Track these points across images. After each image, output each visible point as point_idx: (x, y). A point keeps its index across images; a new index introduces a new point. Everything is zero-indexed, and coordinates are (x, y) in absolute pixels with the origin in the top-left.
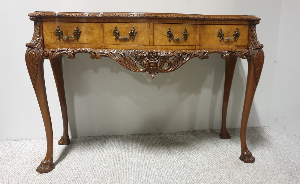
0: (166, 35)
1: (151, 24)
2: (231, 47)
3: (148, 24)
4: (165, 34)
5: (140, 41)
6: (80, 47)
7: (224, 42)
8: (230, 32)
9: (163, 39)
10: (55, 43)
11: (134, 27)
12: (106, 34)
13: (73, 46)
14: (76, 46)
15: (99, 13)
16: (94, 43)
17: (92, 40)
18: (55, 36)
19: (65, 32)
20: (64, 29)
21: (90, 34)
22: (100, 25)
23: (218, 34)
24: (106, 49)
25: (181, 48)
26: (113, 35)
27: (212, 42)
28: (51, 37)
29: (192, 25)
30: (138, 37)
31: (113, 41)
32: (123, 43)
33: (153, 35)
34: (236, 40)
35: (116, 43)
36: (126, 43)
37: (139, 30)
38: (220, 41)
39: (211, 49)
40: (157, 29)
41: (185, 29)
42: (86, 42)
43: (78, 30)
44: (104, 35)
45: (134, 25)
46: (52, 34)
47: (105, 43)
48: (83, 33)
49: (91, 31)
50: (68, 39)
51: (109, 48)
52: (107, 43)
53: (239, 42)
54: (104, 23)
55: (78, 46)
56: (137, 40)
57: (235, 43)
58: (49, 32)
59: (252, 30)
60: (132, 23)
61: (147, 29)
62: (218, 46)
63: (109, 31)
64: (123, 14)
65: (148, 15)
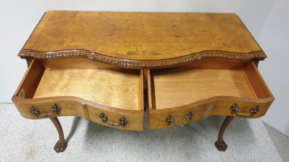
1: (145, 70)
15: (91, 52)
64: (116, 60)
65: (142, 63)
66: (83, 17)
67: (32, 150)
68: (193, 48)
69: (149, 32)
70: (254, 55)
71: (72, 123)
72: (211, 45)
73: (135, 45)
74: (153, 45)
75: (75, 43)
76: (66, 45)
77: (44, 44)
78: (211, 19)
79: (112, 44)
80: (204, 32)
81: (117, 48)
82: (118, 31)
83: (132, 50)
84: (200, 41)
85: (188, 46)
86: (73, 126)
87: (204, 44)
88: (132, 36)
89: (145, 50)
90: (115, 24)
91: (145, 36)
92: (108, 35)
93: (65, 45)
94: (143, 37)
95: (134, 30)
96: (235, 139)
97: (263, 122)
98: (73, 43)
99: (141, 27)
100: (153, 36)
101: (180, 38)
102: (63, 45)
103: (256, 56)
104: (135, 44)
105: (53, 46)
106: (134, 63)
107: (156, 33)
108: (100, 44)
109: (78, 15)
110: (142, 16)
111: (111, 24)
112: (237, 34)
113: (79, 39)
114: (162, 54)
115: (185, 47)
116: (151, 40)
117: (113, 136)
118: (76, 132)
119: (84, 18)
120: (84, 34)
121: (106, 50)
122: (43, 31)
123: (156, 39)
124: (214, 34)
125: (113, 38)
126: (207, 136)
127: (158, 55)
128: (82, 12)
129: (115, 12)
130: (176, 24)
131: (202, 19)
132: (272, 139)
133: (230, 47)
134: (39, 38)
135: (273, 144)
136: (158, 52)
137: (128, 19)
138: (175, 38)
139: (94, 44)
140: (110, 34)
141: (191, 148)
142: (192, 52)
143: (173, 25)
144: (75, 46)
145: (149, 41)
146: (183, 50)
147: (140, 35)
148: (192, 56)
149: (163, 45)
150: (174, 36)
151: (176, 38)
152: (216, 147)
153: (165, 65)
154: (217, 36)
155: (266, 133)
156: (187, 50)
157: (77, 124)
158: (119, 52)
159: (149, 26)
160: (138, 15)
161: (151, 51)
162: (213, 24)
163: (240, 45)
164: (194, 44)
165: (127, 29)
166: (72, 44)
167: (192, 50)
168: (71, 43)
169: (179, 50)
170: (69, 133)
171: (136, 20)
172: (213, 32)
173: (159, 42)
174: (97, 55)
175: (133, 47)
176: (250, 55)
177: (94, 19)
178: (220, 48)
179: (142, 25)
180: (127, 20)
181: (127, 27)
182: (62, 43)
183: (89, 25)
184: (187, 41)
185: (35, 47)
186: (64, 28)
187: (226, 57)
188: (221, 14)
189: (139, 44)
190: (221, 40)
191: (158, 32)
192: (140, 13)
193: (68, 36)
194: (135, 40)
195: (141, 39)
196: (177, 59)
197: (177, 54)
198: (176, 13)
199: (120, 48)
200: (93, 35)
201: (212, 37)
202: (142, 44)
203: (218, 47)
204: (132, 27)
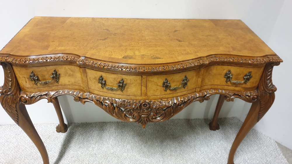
0: (162, 85)
1: (144, 77)
2: (237, 89)
3: (141, 77)
4: (160, 85)
5: (130, 92)
6: (61, 88)
7: (231, 83)
8: (240, 75)
9: (157, 89)
10: (32, 88)
11: (124, 79)
12: (90, 80)
13: (53, 88)
14: (56, 89)
15: (80, 56)
16: (77, 85)
17: (75, 82)
18: (31, 81)
19: (41, 76)
20: (39, 73)
21: (71, 76)
22: (82, 70)
23: (225, 76)
24: (92, 93)
25: (179, 94)
26: (99, 83)
27: (216, 82)
28: (26, 82)
29: (194, 70)
30: (128, 88)
31: (98, 88)
32: (110, 92)
33: (146, 87)
34: (245, 83)
35: (102, 90)
36: (114, 92)
37: (129, 82)
38: (226, 82)
39: (214, 89)
40: (151, 81)
41: (186, 77)
42: (68, 84)
43: (56, 74)
44: (88, 80)
45: (124, 77)
46: (27, 79)
47: (89, 87)
48: (63, 75)
49: (72, 73)
50: (46, 83)
51: (94, 93)
52: (92, 88)
53: (249, 85)
54: (86, 69)
55: (59, 88)
56: (127, 91)
57: (244, 86)
58: (22, 77)
59: (268, 71)
60: (121, 75)
61: (139, 81)
62: (222, 86)
63: (94, 77)
64: (109, 64)
65: (140, 68)
66: (73, 23)
68: (198, 52)
69: (148, 36)
70: (268, 59)
71: (60, 147)
72: (219, 49)
73: (132, 49)
74: (153, 49)
75: (62, 47)
76: (51, 49)
77: (25, 48)
78: (216, 25)
79: (105, 48)
80: (209, 37)
81: (111, 52)
82: (113, 36)
83: (129, 54)
84: (205, 45)
85: (193, 50)
86: (61, 150)
87: (210, 48)
88: (128, 41)
89: (143, 54)
90: (109, 29)
91: (144, 40)
92: (100, 40)
93: (50, 49)
94: (140, 42)
95: (131, 35)
96: (247, 161)
97: (276, 142)
98: (60, 48)
99: (139, 32)
100: (153, 41)
101: (182, 42)
102: (48, 50)
103: (270, 60)
105: (36, 51)
106: (131, 68)
107: (156, 38)
108: (91, 48)
109: (68, 21)
110: (139, 22)
111: (105, 28)
112: (246, 39)
113: (68, 43)
114: (163, 58)
115: (189, 51)
116: (151, 45)
117: (108, 161)
118: (65, 157)
119: (75, 23)
120: (74, 39)
121: (98, 54)
122: (26, 35)
123: (156, 44)
124: (220, 39)
125: (106, 42)
126: (214, 159)
127: (159, 59)
128: (73, 18)
129: (110, 18)
130: (178, 30)
131: (206, 24)
132: (288, 161)
133: (240, 51)
134: (20, 42)
136: (159, 56)
137: (124, 24)
138: (178, 42)
139: (84, 48)
140: (103, 39)
142: (198, 56)
143: (174, 30)
144: (62, 50)
145: (148, 45)
146: (188, 54)
147: (138, 39)
148: (198, 60)
149: (164, 49)
150: (177, 41)
153: (167, 70)
154: (224, 40)
155: (281, 155)
156: (192, 54)
157: (65, 148)
158: (113, 56)
159: (148, 31)
160: (135, 21)
161: (150, 55)
162: (218, 29)
163: (251, 49)
164: (199, 48)
165: (123, 34)
166: (58, 48)
167: (198, 54)
168: (57, 48)
169: (183, 54)
170: (56, 159)
171: (133, 25)
172: (219, 37)
173: (159, 46)
174: (87, 60)
175: (130, 51)
176: (263, 60)
177: (86, 24)
178: (229, 51)
179: (140, 30)
180: (123, 26)
181: (123, 32)
182: (47, 47)
183: (80, 30)
184: (191, 45)
185: (13, 52)
186: (50, 33)
187: (236, 61)
188: (226, 20)
189: (137, 48)
190: (229, 44)
192: (137, 19)
193: (54, 40)
194: (132, 44)
195: (138, 43)
196: (181, 63)
197: (180, 58)
198: (177, 19)
199: (114, 52)
200: (84, 39)
201: (218, 41)
202: (140, 48)
203: (227, 51)
204: (129, 32)
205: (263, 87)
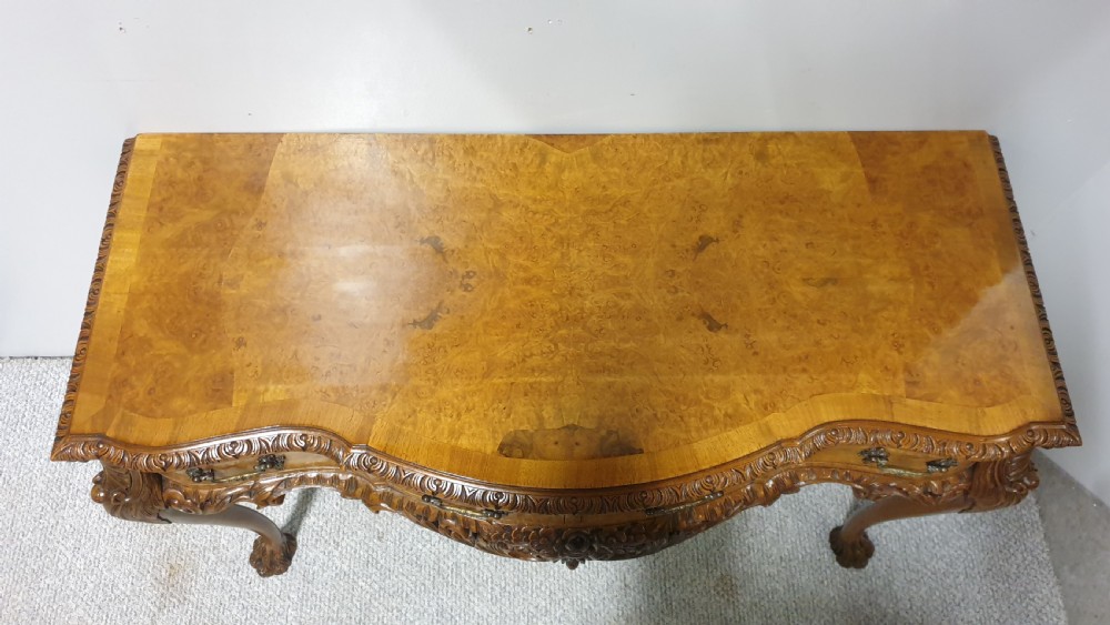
15: (348, 444)
64: (452, 484)
66: (297, 185)
67: (171, 567)
68: (775, 407)
69: (593, 290)
72: (852, 388)
73: (531, 385)
74: (610, 385)
75: (280, 388)
76: (242, 403)
77: (149, 393)
78: (873, 185)
79: (436, 384)
80: (830, 288)
81: (459, 415)
82: (460, 292)
83: (521, 424)
84: (807, 357)
85: (757, 391)
87: (823, 378)
88: (518, 326)
89: (571, 422)
90: (442, 238)
91: (576, 320)
92: (414, 326)
93: (239, 401)
94: (563, 332)
95: (528, 281)
98: (272, 390)
99: (557, 256)
100: (610, 324)
101: (722, 335)
102: (230, 403)
104: (532, 380)
105: (190, 412)
107: (622, 303)
108: (385, 388)
109: (275, 172)
110: (560, 168)
111: (425, 234)
113: (295, 353)
114: (642, 445)
115: (740, 398)
116: (601, 353)
120: (314, 318)
121: (410, 428)
122: (134, 298)
123: (621, 346)
124: (872, 306)
125: (437, 344)
127: (627, 458)
128: (289, 139)
130: (712, 232)
131: (833, 181)
133: (930, 398)
134: (123, 353)
135: (1042, 536)
136: (629, 435)
137: (501, 193)
138: (702, 335)
139: (360, 387)
140: (423, 316)
141: (741, 555)
142: (769, 431)
143: (696, 236)
144: (282, 404)
145: (591, 355)
146: (735, 418)
147: (553, 313)
149: (647, 383)
150: (700, 323)
151: (708, 333)
152: (831, 552)
153: (654, 505)
154: (885, 314)
156: (751, 420)
158: (464, 443)
159: (591, 245)
160: (543, 158)
161: (598, 430)
162: (874, 224)
163: (975, 382)
164: (781, 378)
165: (499, 277)
166: (267, 390)
167: (772, 421)
168: (261, 388)
169: (716, 422)
171: (535, 200)
172: (873, 288)
173: (632, 365)
175: (523, 400)
176: (1008, 443)
178: (889, 401)
179: (561, 241)
180: (497, 205)
181: (496, 260)
182: (223, 387)
184: (756, 353)
185: (115, 421)
186: (220, 279)
188: (921, 138)
189: (550, 380)
190: (899, 348)
191: (629, 295)
192: (552, 139)
193: (243, 334)
194: (532, 355)
195: (556, 345)
196: (706, 474)
197: (705, 450)
199: (468, 409)
201: (862, 324)
202: (560, 378)
203: (884, 397)
204: (521, 261)
205: (992, 476)
